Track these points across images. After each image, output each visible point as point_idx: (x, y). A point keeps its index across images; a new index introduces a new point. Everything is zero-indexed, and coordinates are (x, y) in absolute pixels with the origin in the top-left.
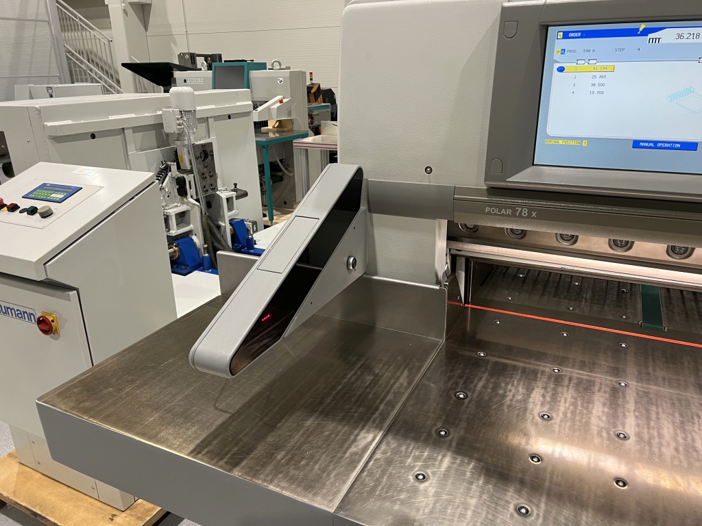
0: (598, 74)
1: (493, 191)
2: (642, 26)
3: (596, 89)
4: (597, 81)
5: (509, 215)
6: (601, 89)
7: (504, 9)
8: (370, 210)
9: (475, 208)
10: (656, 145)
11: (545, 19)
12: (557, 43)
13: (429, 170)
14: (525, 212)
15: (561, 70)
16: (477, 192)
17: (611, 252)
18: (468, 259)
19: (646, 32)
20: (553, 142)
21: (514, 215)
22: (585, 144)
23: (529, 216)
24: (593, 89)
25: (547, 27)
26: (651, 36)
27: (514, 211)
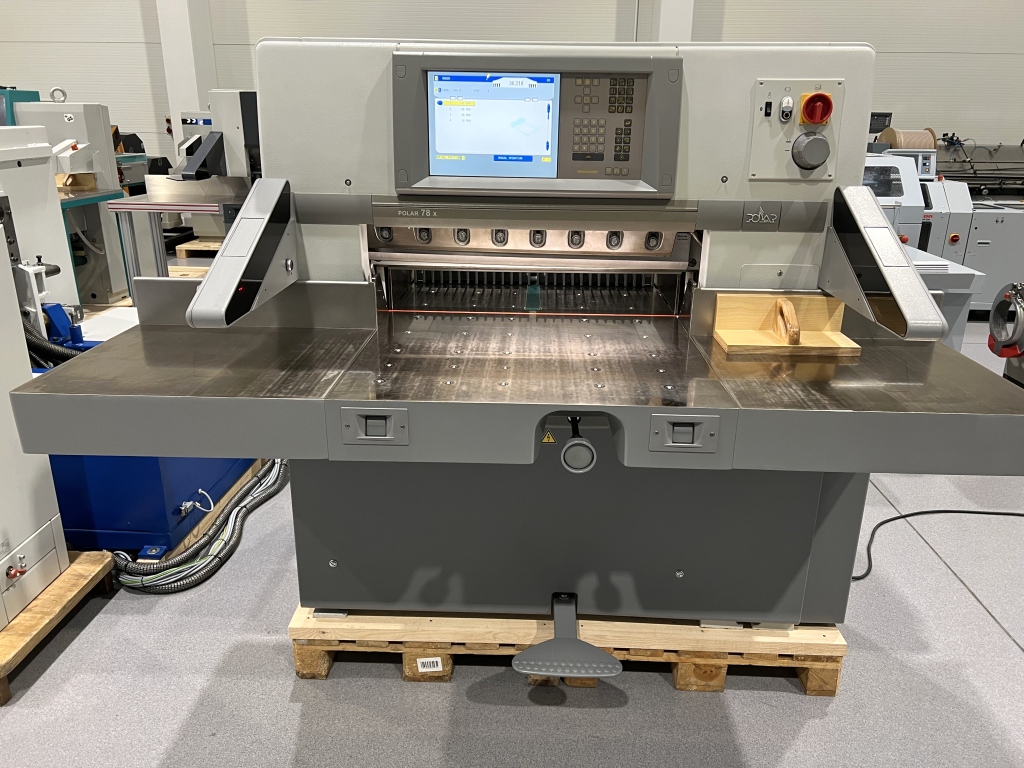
0: (465, 107)
1: (402, 197)
2: (488, 75)
3: (466, 118)
4: (466, 112)
5: (416, 217)
6: (468, 118)
7: (394, 56)
8: (298, 221)
9: (390, 212)
10: (508, 158)
11: (425, 67)
12: (435, 84)
13: (348, 183)
14: (428, 213)
15: (440, 103)
16: (390, 198)
17: (495, 247)
18: (386, 268)
19: (491, 79)
20: (441, 157)
21: (420, 216)
22: (463, 158)
23: (432, 216)
24: (463, 118)
25: (426, 72)
26: (495, 82)
27: (420, 213)
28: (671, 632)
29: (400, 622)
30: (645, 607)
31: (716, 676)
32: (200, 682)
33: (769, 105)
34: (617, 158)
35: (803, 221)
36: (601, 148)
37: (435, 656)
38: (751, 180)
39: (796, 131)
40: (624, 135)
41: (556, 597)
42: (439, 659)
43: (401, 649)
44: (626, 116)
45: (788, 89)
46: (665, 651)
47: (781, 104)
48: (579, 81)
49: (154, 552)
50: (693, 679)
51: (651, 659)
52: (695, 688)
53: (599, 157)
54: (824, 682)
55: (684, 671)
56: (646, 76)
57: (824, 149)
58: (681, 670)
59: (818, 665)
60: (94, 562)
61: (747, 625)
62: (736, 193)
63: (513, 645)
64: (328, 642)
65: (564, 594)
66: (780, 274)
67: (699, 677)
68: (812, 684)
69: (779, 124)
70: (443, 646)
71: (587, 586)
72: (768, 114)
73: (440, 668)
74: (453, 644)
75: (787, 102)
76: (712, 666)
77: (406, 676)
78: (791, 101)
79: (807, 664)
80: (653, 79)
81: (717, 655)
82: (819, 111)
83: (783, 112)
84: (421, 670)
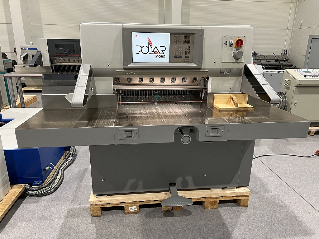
1: (125, 69)
7: (122, 28)
8: (93, 76)
9: (121, 73)
11: (131, 31)
13: (109, 65)
16: (121, 69)
17: (149, 83)
27: (130, 73)
28: (203, 192)
29: (123, 196)
30: (196, 185)
31: (216, 204)
32: (61, 221)
33: (226, 42)
34: (186, 57)
35: (236, 74)
36: (181, 54)
37: (135, 206)
38: (222, 63)
39: (234, 49)
40: (188, 50)
41: (170, 184)
42: (136, 207)
43: (124, 205)
44: (188, 45)
45: (231, 38)
46: (202, 198)
47: (230, 42)
48: (175, 35)
49: (38, 183)
50: (209, 206)
51: (198, 201)
52: (210, 208)
53: (181, 57)
54: (245, 203)
55: (207, 204)
56: (194, 34)
57: (241, 54)
58: (206, 203)
59: (243, 198)
60: (19, 188)
61: (223, 188)
62: (218, 66)
63: (158, 200)
64: (102, 205)
65: (172, 184)
66: (231, 88)
67: (211, 205)
68: (242, 203)
69: (229, 47)
70: (137, 203)
71: (179, 181)
72: (226, 45)
73: (136, 209)
74: (140, 202)
75: (231, 41)
76: (215, 201)
77: (126, 213)
78: (232, 41)
79: (240, 198)
80: (196, 35)
81: (216, 198)
82: (240, 44)
83: (230, 44)
84: (130, 210)
